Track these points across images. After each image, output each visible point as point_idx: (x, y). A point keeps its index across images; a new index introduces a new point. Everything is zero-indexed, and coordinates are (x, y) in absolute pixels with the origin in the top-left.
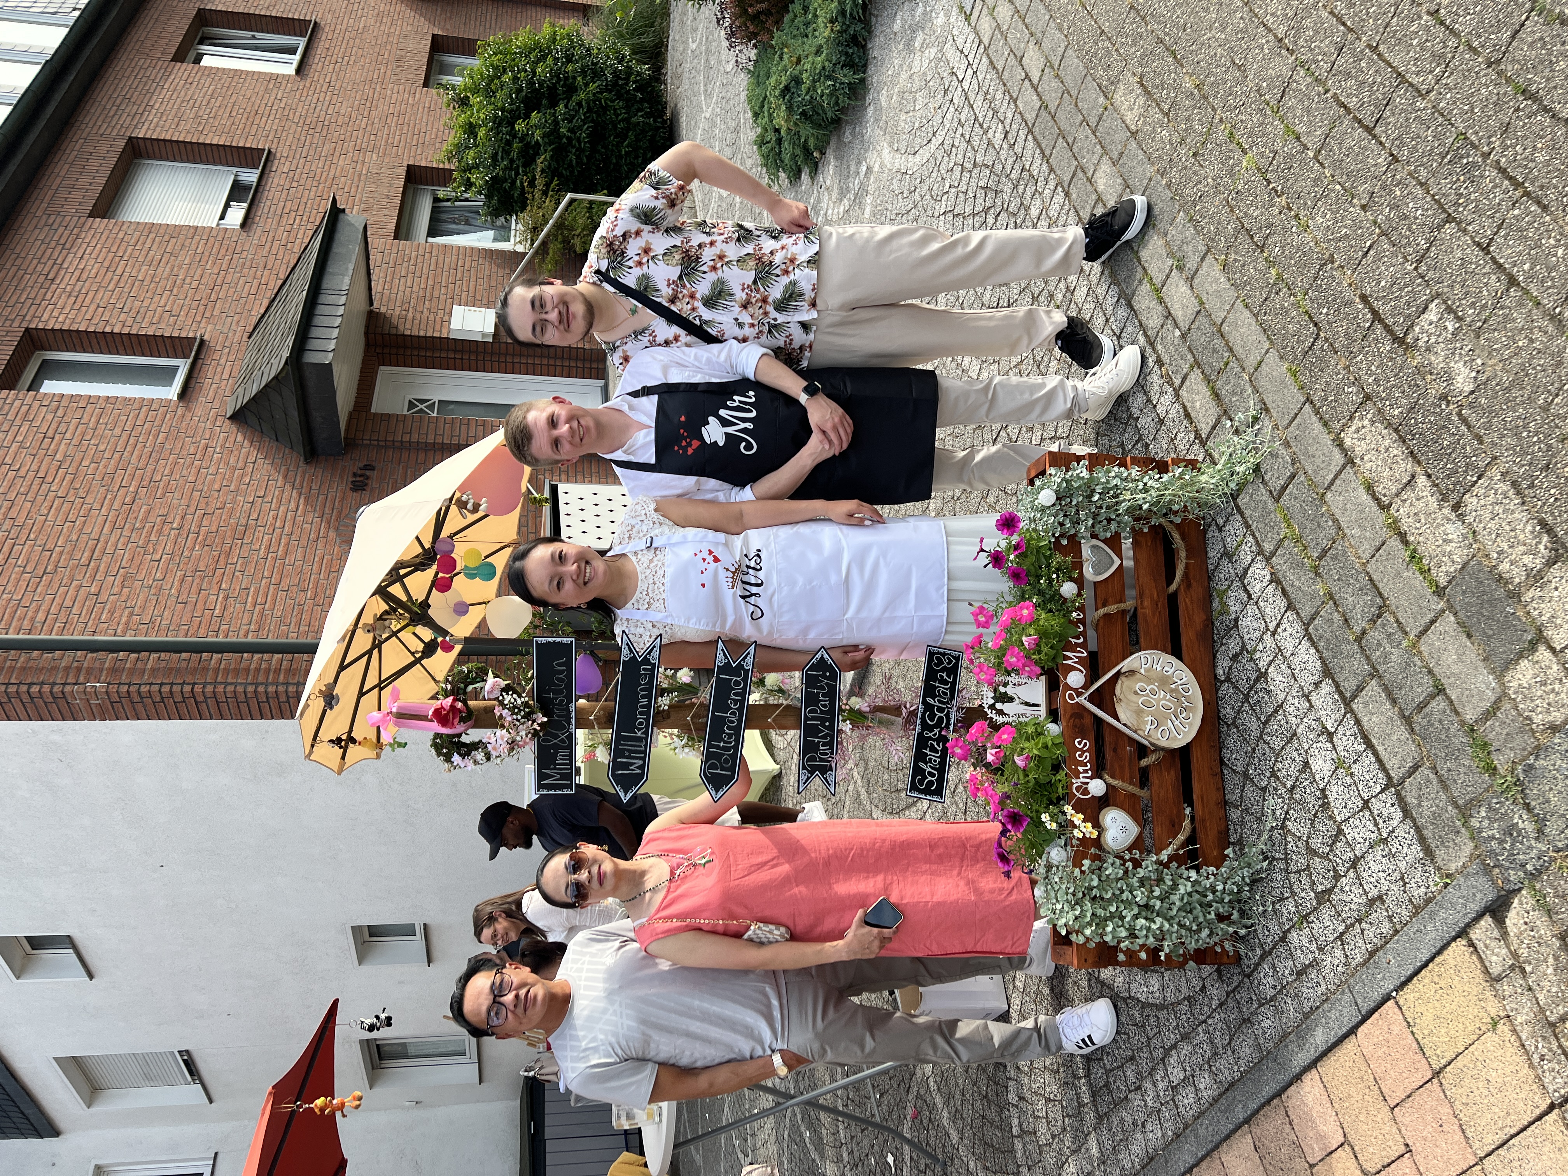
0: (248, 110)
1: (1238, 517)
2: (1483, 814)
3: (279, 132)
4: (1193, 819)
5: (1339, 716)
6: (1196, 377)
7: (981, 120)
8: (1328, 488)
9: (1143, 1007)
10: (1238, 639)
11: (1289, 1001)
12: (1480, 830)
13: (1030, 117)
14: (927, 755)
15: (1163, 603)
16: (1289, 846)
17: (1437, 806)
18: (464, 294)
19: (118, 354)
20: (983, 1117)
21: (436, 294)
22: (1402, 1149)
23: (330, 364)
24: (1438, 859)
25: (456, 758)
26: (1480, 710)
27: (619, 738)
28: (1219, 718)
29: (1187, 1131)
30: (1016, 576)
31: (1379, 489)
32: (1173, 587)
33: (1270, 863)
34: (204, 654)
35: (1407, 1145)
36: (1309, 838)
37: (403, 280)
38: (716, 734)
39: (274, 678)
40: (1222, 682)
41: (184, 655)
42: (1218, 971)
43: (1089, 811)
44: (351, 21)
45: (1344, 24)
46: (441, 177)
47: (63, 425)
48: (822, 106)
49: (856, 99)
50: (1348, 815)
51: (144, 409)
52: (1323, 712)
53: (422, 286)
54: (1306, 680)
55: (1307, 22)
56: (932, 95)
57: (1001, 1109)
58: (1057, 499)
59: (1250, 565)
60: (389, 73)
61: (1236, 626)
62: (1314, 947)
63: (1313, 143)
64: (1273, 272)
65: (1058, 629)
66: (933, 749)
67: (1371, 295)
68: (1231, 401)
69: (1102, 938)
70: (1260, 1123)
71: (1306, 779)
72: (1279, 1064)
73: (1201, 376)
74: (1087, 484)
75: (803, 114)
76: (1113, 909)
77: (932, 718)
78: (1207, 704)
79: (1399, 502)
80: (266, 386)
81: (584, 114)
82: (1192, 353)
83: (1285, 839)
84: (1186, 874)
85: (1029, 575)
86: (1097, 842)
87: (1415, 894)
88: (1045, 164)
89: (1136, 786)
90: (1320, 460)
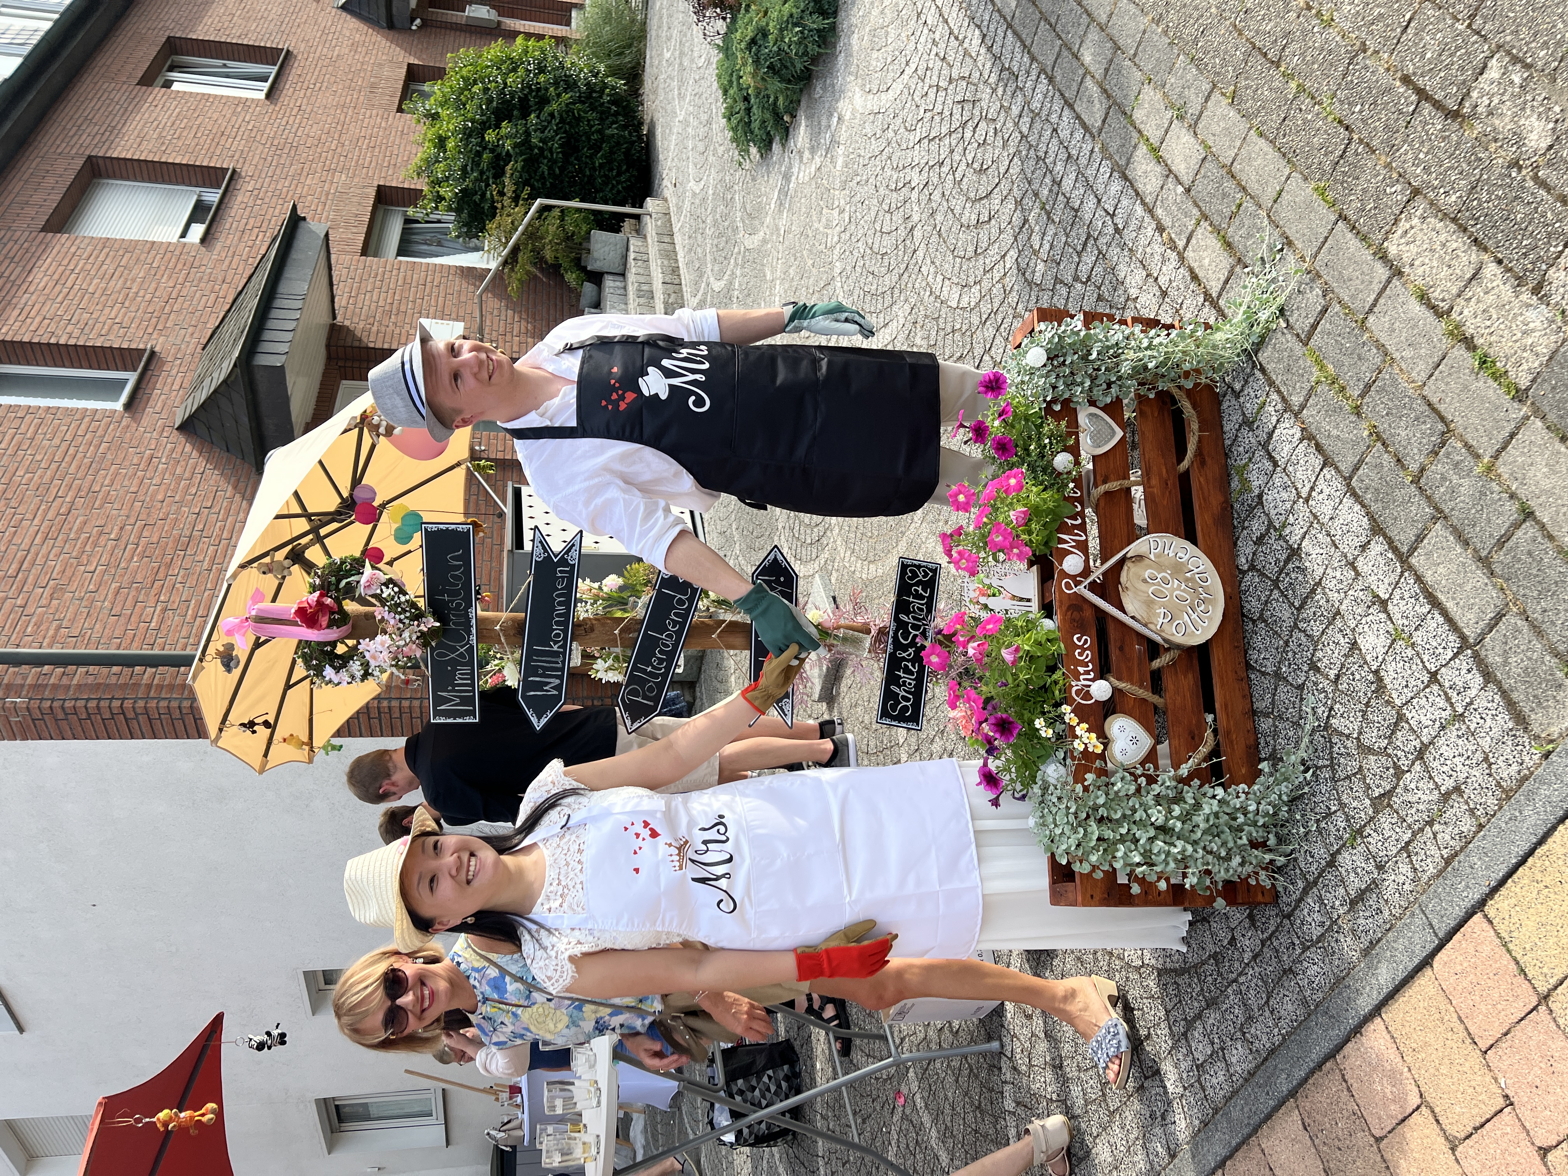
0: (214, 131)
1: (1259, 375)
3: (245, 153)
4: (1215, 732)
5: (1394, 578)
6: (1203, 232)
7: (956, 32)
8: (1370, 311)
10: (1263, 518)
11: (1342, 938)
14: (900, 677)
15: (1174, 484)
16: (1336, 749)
17: (1530, 659)
18: (432, 310)
19: (64, 367)
20: (976, 1131)
21: (403, 308)
22: (1500, 1102)
23: (282, 368)
24: (1536, 729)
25: (328, 672)
27: (530, 652)
28: (1243, 615)
29: (1218, 1117)
30: (1000, 447)
31: (1436, 295)
32: (1185, 464)
35: (1506, 1097)
36: (1360, 733)
37: (368, 294)
40: (1244, 573)
42: (1251, 917)
43: (1092, 718)
44: (325, 50)
46: (411, 196)
48: (790, 58)
49: (826, 48)
50: (1410, 695)
51: (87, 419)
52: (1374, 578)
53: (389, 301)
54: (1351, 544)
57: (996, 1119)
58: (1048, 359)
59: (1275, 427)
60: (361, 98)
61: (1260, 503)
62: (1371, 866)
64: (1293, 85)
65: (1051, 504)
66: (907, 671)
67: (1414, 74)
68: (1245, 247)
69: (1111, 866)
70: (1310, 1094)
71: (1354, 663)
72: (1332, 1017)
73: (1210, 229)
74: (1083, 341)
75: (771, 67)
76: (1124, 831)
77: (906, 635)
78: (1228, 598)
79: (1463, 303)
80: (215, 391)
81: (557, 125)
82: (1198, 206)
83: (1330, 741)
84: (1210, 792)
85: (1017, 446)
86: (1102, 756)
87: (1505, 775)
88: (1026, 55)
89: (1145, 688)
90: (1358, 282)
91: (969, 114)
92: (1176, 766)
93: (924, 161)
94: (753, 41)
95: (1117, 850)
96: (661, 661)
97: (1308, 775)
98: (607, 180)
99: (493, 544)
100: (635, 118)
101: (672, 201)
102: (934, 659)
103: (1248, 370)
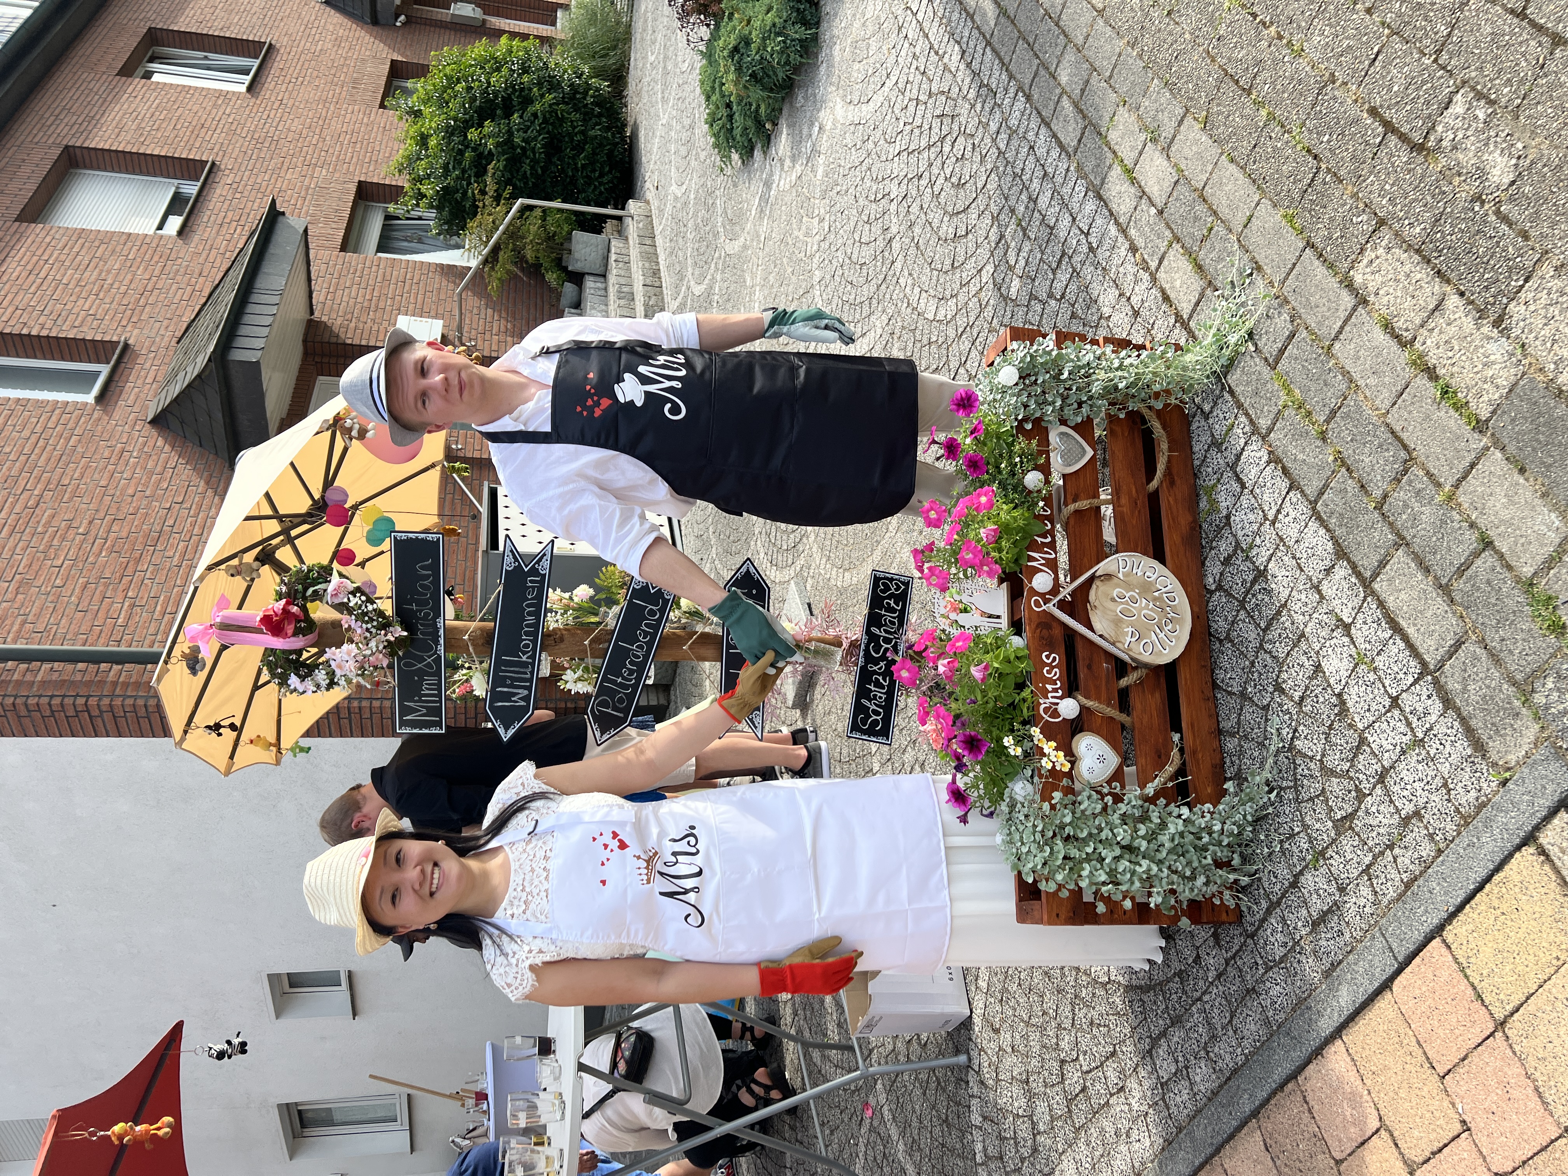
0: (194, 123)
1: (1228, 397)
2: (1550, 685)
3: (225, 146)
4: (1182, 751)
5: (1357, 602)
6: (1175, 253)
7: (936, 47)
8: (1336, 338)
10: (1231, 539)
11: (1304, 959)
12: (1547, 707)
13: (988, 28)
14: (871, 691)
15: (1143, 502)
16: (1299, 770)
17: (1488, 687)
18: (411, 307)
20: (943, 1145)
21: (381, 305)
23: (258, 362)
25: (293, 680)
26: (1541, 558)
27: (498, 664)
28: (1210, 634)
29: (1181, 1135)
30: (973, 465)
31: (1400, 324)
32: (1154, 484)
33: (1276, 795)
35: (1464, 1122)
36: (1323, 755)
37: (347, 290)
40: (1211, 592)
42: (1215, 936)
43: (1059, 736)
44: (308, 44)
46: (392, 193)
48: (773, 67)
49: (808, 58)
50: (1372, 719)
51: (57, 412)
52: (1337, 602)
53: (367, 297)
54: (1315, 567)
56: (885, 37)
57: (963, 1133)
58: (1020, 378)
59: (1243, 449)
60: (343, 94)
61: (1228, 523)
62: (1333, 889)
64: (1264, 112)
65: (1021, 523)
66: (878, 684)
67: (1381, 106)
68: (1216, 270)
69: (1077, 885)
70: (1271, 1114)
71: (1318, 686)
72: (1294, 1038)
73: (1182, 251)
74: (1054, 361)
75: (753, 75)
76: (1089, 850)
77: (877, 649)
78: (1195, 618)
79: (1426, 333)
80: (189, 386)
81: (540, 125)
82: (1171, 228)
83: (1294, 763)
84: (1176, 812)
85: (988, 463)
86: (1069, 775)
87: (1463, 801)
88: (1004, 73)
89: (1113, 707)
90: (1325, 309)
91: (948, 128)
92: (1142, 786)
93: (903, 174)
94: (736, 49)
95: (1083, 869)
96: (631, 672)
97: (1273, 796)
98: (589, 181)
99: (468, 544)
100: (619, 119)
101: (655, 204)
102: (905, 674)
103: (1218, 392)
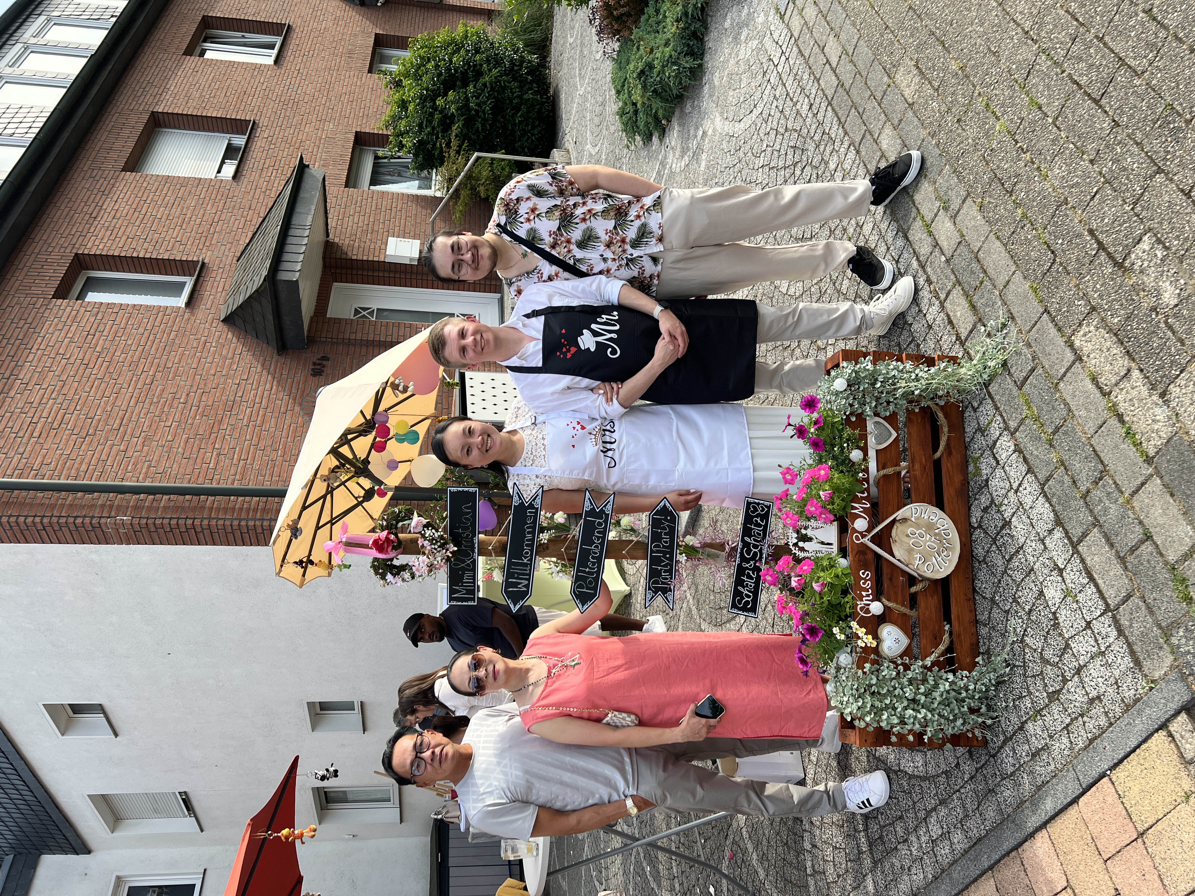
0: (239, 91)
1: (989, 401)
2: (1181, 634)
3: (261, 108)
4: (951, 634)
5: (1068, 556)
6: (957, 292)
7: (791, 95)
8: (1061, 379)
9: (910, 778)
10: (988, 496)
11: (1025, 776)
12: (1179, 646)
13: (830, 93)
14: (744, 581)
15: (930, 467)
16: (1027, 656)
17: (1145, 627)
18: (397, 229)
19: (142, 273)
20: (784, 860)
21: (376, 228)
22: (1113, 892)
23: (297, 281)
24: (1145, 669)
25: (389, 577)
26: (1180, 553)
27: (510, 563)
28: (972, 556)
29: (944, 875)
30: (815, 444)
31: (1102, 380)
32: (938, 455)
33: (1011, 669)
34: (202, 497)
35: (1117, 890)
36: (1042, 650)
37: (351, 218)
38: (583, 562)
39: (253, 515)
40: (975, 528)
41: (188, 497)
42: (970, 752)
43: (870, 626)
44: (315, 24)
45: (1077, 20)
46: (380, 140)
47: (101, 325)
48: (669, 85)
49: (695, 80)
50: (1074, 633)
51: (160, 314)
53: (366, 222)
54: (1042, 527)
55: (1048, 19)
56: (754, 76)
57: (798, 853)
58: (848, 385)
59: (998, 438)
60: (343, 62)
61: (987, 485)
62: (1045, 735)
63: (1051, 111)
64: (1020, 211)
65: (848, 485)
66: (749, 577)
67: (1096, 230)
68: (985, 312)
69: (879, 724)
70: (1001, 870)
71: (1041, 604)
72: (1017, 825)
73: (962, 292)
74: (871, 375)
75: (655, 91)
76: (888, 702)
77: (749, 552)
78: (963, 546)
79: (1118, 391)
80: (250, 297)
81: (488, 93)
82: (955, 274)
84: (945, 676)
86: (876, 650)
87: (1126, 695)
88: (841, 129)
89: (906, 607)
90: (1055, 358)
91: (799, 158)
92: (923, 658)
93: (765, 182)
94: (642, 72)
95: (883, 715)
97: (1008, 670)
100: (544, 83)
101: (573, 155)
103: (982, 396)
